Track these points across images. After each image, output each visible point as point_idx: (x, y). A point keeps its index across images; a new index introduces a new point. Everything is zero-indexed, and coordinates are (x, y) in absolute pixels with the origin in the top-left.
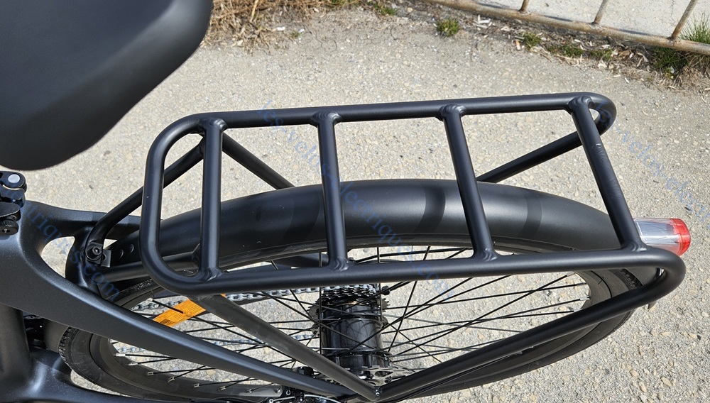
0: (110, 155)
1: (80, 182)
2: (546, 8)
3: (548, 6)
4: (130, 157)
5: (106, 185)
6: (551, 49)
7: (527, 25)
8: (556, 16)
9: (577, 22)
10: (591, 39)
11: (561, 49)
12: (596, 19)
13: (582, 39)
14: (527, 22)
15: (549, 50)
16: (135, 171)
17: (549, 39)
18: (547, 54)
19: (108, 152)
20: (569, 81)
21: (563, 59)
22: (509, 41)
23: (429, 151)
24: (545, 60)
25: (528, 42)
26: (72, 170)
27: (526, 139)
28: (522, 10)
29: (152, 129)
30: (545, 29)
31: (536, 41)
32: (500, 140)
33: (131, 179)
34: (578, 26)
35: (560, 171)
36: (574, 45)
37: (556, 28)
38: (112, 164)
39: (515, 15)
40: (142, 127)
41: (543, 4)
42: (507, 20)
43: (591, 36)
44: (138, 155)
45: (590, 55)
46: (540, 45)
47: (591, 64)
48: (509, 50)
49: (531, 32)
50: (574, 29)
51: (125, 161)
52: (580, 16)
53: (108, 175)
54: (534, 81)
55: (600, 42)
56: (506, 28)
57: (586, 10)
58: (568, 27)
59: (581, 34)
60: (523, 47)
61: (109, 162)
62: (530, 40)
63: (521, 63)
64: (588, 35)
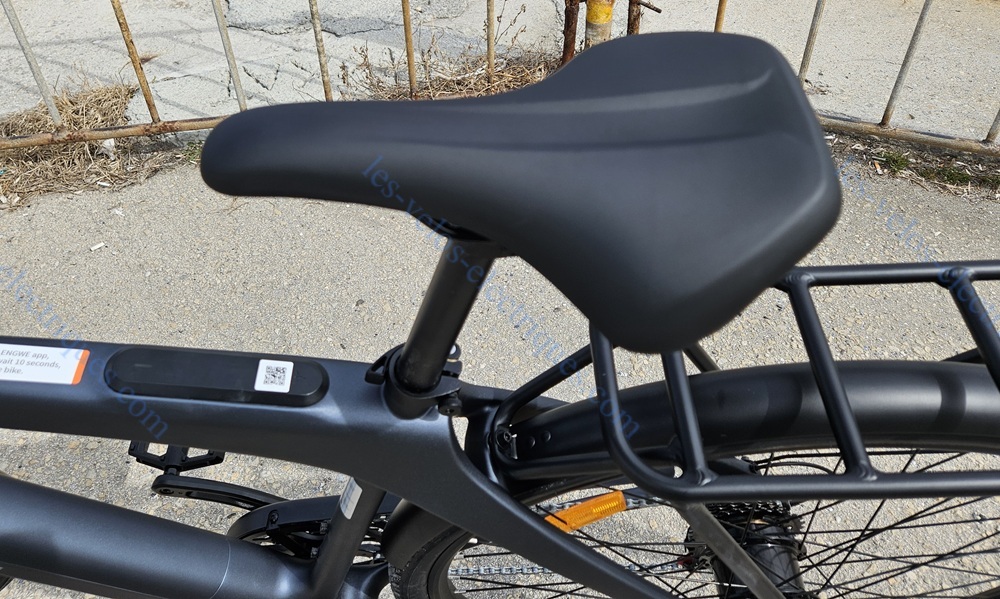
0: (364, 305)
1: (329, 339)
2: (910, 121)
3: (913, 118)
4: (388, 308)
5: (361, 344)
6: (926, 174)
7: (887, 142)
8: (927, 131)
9: (962, 140)
10: (980, 161)
11: (939, 173)
12: (989, 136)
13: (968, 162)
14: (887, 139)
15: (922, 175)
16: (395, 326)
17: (919, 161)
18: (921, 181)
19: (361, 302)
20: (957, 217)
21: (944, 188)
22: (865, 163)
23: (777, 309)
24: (918, 189)
25: (892, 164)
26: (319, 324)
27: (910, 295)
28: (883, 123)
29: (413, 272)
30: (913, 147)
31: (905, 164)
32: (873, 295)
33: (392, 337)
34: (963, 144)
35: (966, 341)
36: (957, 168)
37: (928, 146)
38: (367, 317)
39: (874, 130)
40: (400, 270)
41: (906, 116)
42: (859, 135)
43: (978, 157)
44: (398, 305)
45: (981, 181)
46: (909, 168)
47: (984, 194)
48: (866, 175)
49: (893, 151)
50: (957, 148)
51: (382, 314)
52: (961, 131)
53: (363, 332)
54: (907, 216)
55: (994, 165)
56: (859, 146)
57: (966, 123)
58: (946, 145)
59: (965, 155)
60: (886, 170)
61: (362, 314)
62: (895, 161)
63: (885, 191)
64: (974, 156)
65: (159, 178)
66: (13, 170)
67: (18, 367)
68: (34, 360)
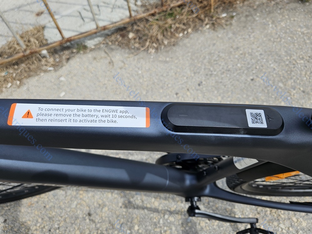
65: (71, 62)
66: (11, 71)
67: (114, 119)
68: (121, 114)
